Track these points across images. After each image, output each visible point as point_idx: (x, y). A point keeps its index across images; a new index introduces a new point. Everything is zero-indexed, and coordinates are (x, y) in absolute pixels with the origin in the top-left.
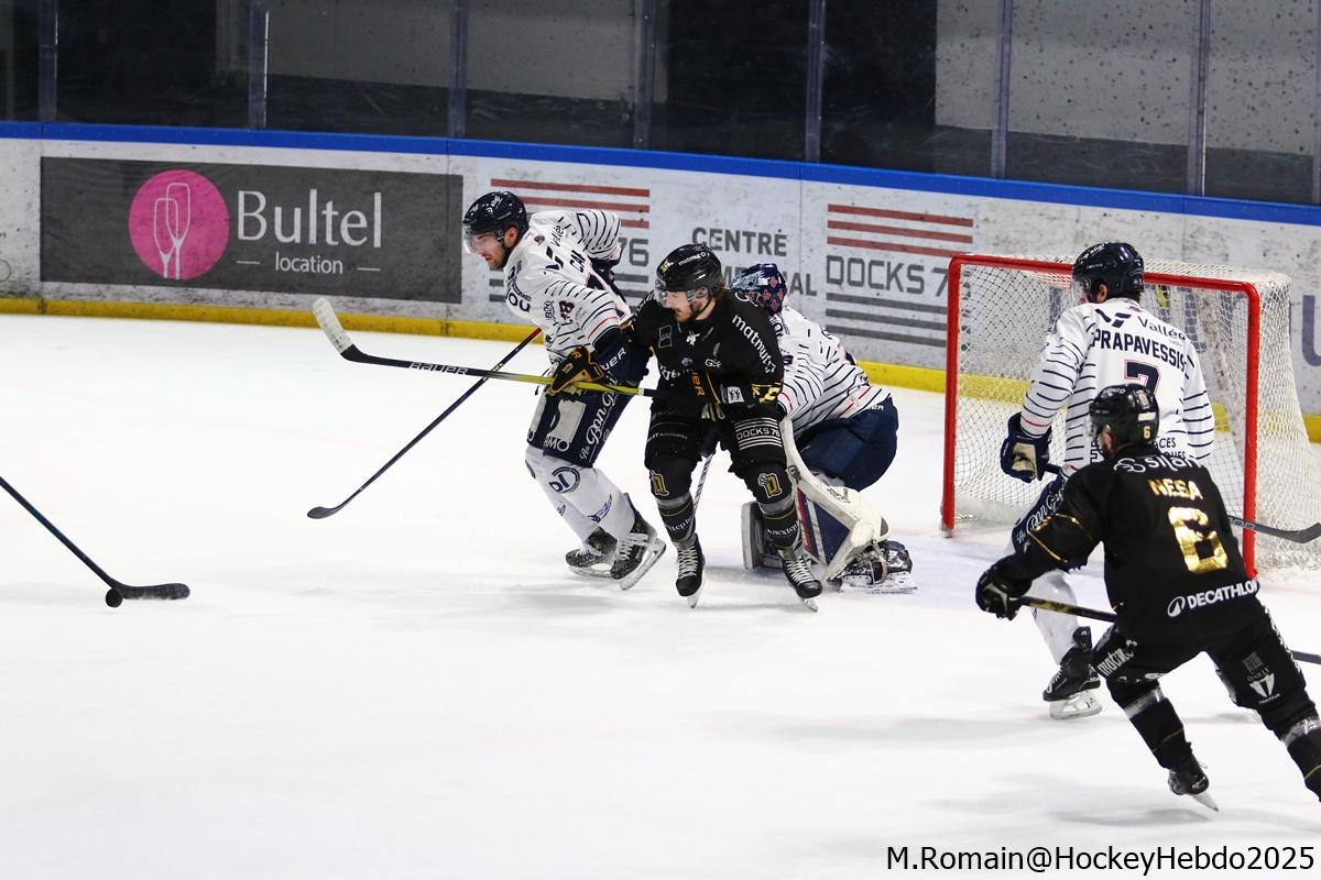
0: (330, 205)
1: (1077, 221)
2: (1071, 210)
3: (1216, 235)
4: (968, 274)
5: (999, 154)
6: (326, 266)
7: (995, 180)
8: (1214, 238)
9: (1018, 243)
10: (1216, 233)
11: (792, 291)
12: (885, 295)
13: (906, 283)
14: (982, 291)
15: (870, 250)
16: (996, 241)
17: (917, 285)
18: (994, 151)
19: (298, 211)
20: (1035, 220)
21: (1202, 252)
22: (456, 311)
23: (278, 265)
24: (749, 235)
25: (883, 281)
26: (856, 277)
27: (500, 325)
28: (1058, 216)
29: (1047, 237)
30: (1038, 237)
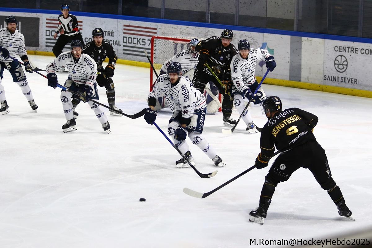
1: (181, 29)
2: (179, 26)
3: (212, 32)
4: (155, 41)
5: (163, 13)
7: (162, 19)
9: (167, 34)
10: (213, 32)
11: (115, 45)
12: (137, 46)
13: (141, 43)
14: (159, 45)
15: (133, 35)
16: (162, 33)
17: (144, 43)
20: (171, 29)
22: (38, 49)
25: (136, 43)
26: (130, 41)
27: (48, 52)
28: (176, 27)
29: (174, 32)
30: (172, 32)
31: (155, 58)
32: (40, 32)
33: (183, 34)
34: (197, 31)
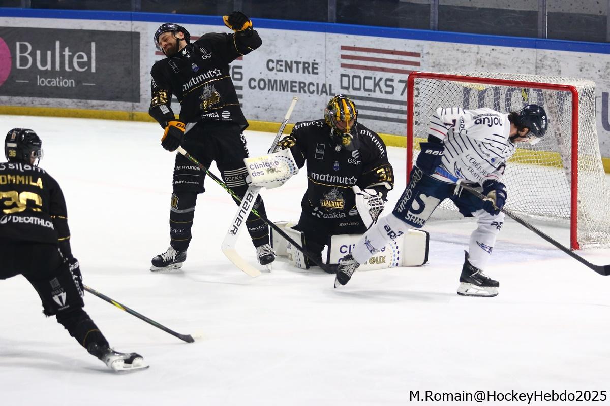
0: (67, 49)
1: (478, 53)
2: (474, 47)
4: (418, 84)
5: (434, 17)
6: (65, 83)
7: (432, 31)
8: (553, 61)
9: (445, 65)
10: (554, 59)
11: (321, 94)
12: (373, 95)
13: (384, 88)
14: (426, 92)
15: (364, 71)
16: (433, 65)
17: (390, 89)
18: (432, 15)
19: (49, 53)
20: (455, 53)
21: (546, 69)
22: (137, 107)
23: (39, 82)
24: (298, 63)
25: (372, 88)
26: (357, 85)
28: (467, 51)
29: (461, 62)
30: (457, 62)
31: (416, 123)
32: (141, 66)
33: (483, 66)
34: (518, 58)
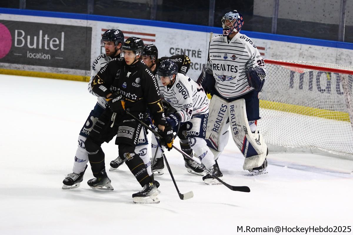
0: (46, 36)
1: (300, 49)
2: (298, 45)
5: (274, 25)
6: (45, 57)
7: (273, 35)
9: (280, 56)
10: (347, 55)
16: (273, 55)
18: (273, 24)
19: (35, 38)
20: (286, 48)
21: (343, 61)
22: (89, 73)
23: (28, 55)
24: (189, 51)
28: (294, 47)
29: (290, 54)
30: (287, 54)
32: (92, 48)
33: (303, 58)
34: (325, 53)
